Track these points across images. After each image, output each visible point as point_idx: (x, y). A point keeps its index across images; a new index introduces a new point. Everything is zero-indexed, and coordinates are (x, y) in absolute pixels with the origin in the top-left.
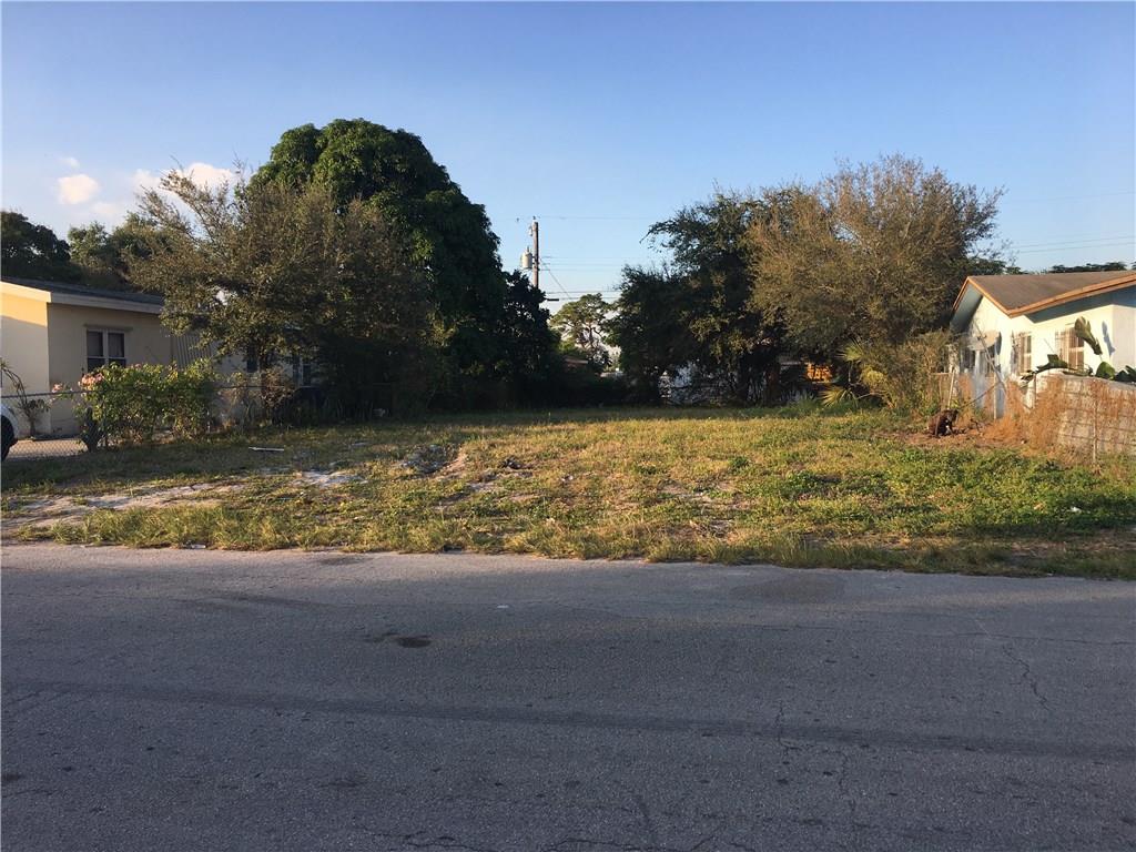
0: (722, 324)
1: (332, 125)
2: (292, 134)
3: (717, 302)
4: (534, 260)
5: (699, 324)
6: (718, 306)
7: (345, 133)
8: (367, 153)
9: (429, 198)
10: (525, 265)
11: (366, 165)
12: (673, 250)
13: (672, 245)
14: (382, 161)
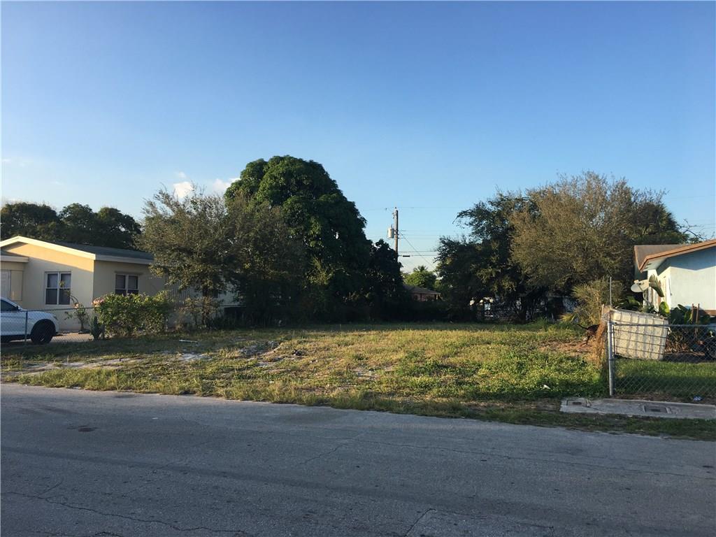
0: (497, 273)
1: (272, 159)
2: (251, 165)
3: (494, 260)
4: (395, 233)
5: (482, 272)
6: (494, 262)
7: (278, 163)
8: (288, 175)
9: (322, 199)
10: (390, 235)
11: (287, 181)
12: (472, 227)
13: (471, 224)
14: (296, 178)
